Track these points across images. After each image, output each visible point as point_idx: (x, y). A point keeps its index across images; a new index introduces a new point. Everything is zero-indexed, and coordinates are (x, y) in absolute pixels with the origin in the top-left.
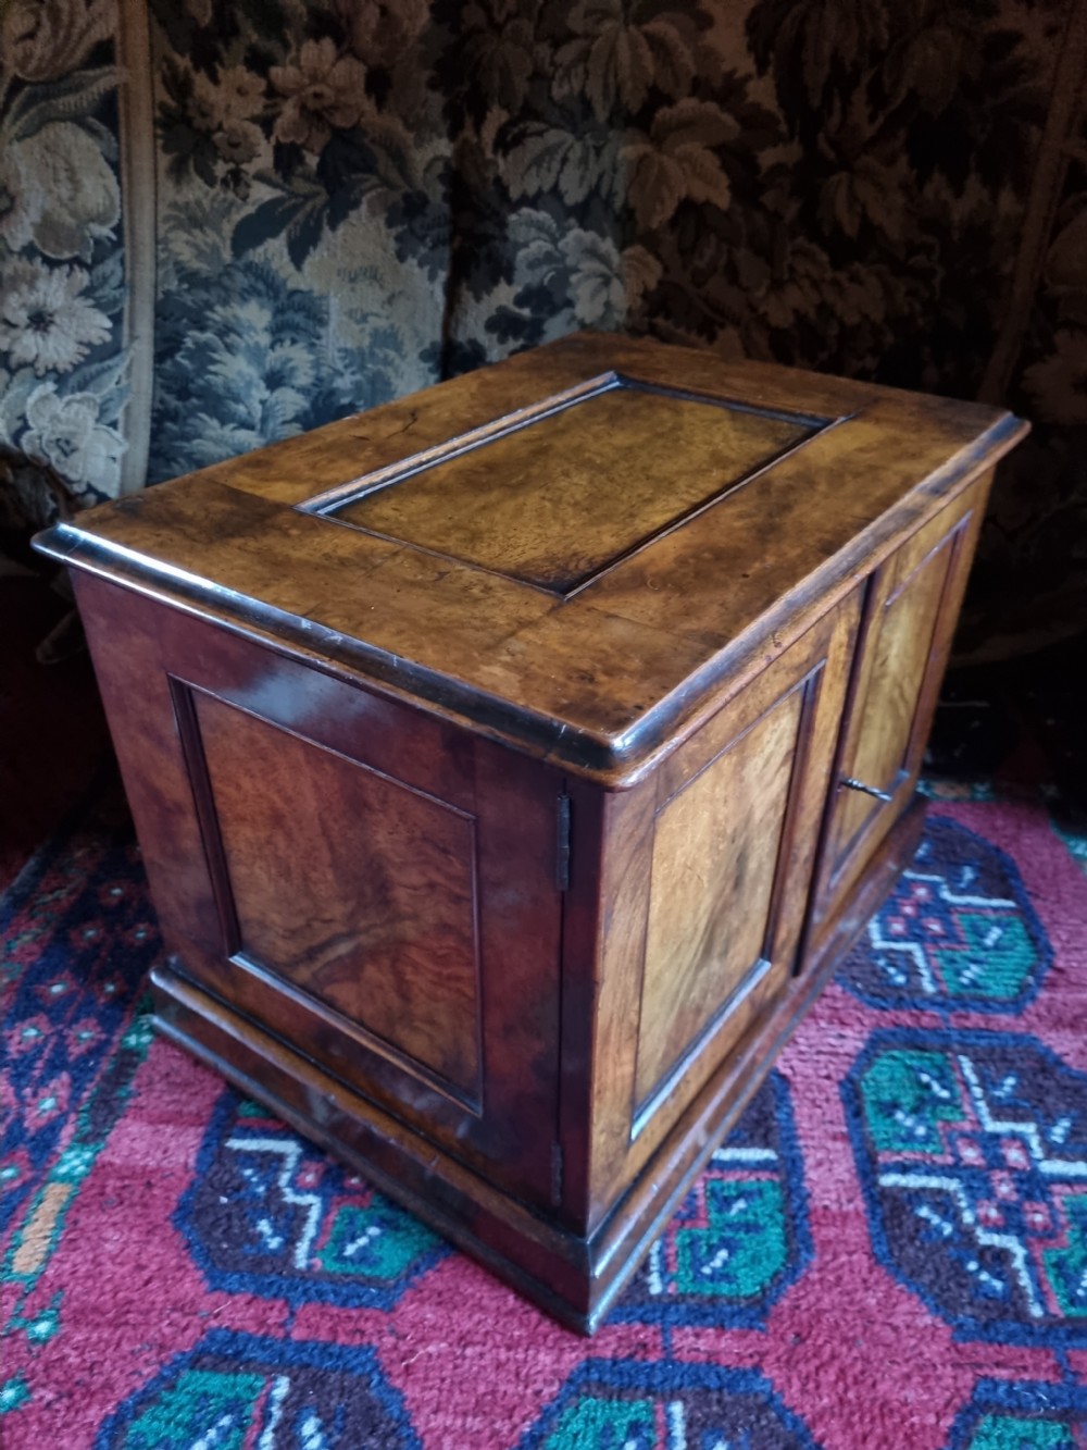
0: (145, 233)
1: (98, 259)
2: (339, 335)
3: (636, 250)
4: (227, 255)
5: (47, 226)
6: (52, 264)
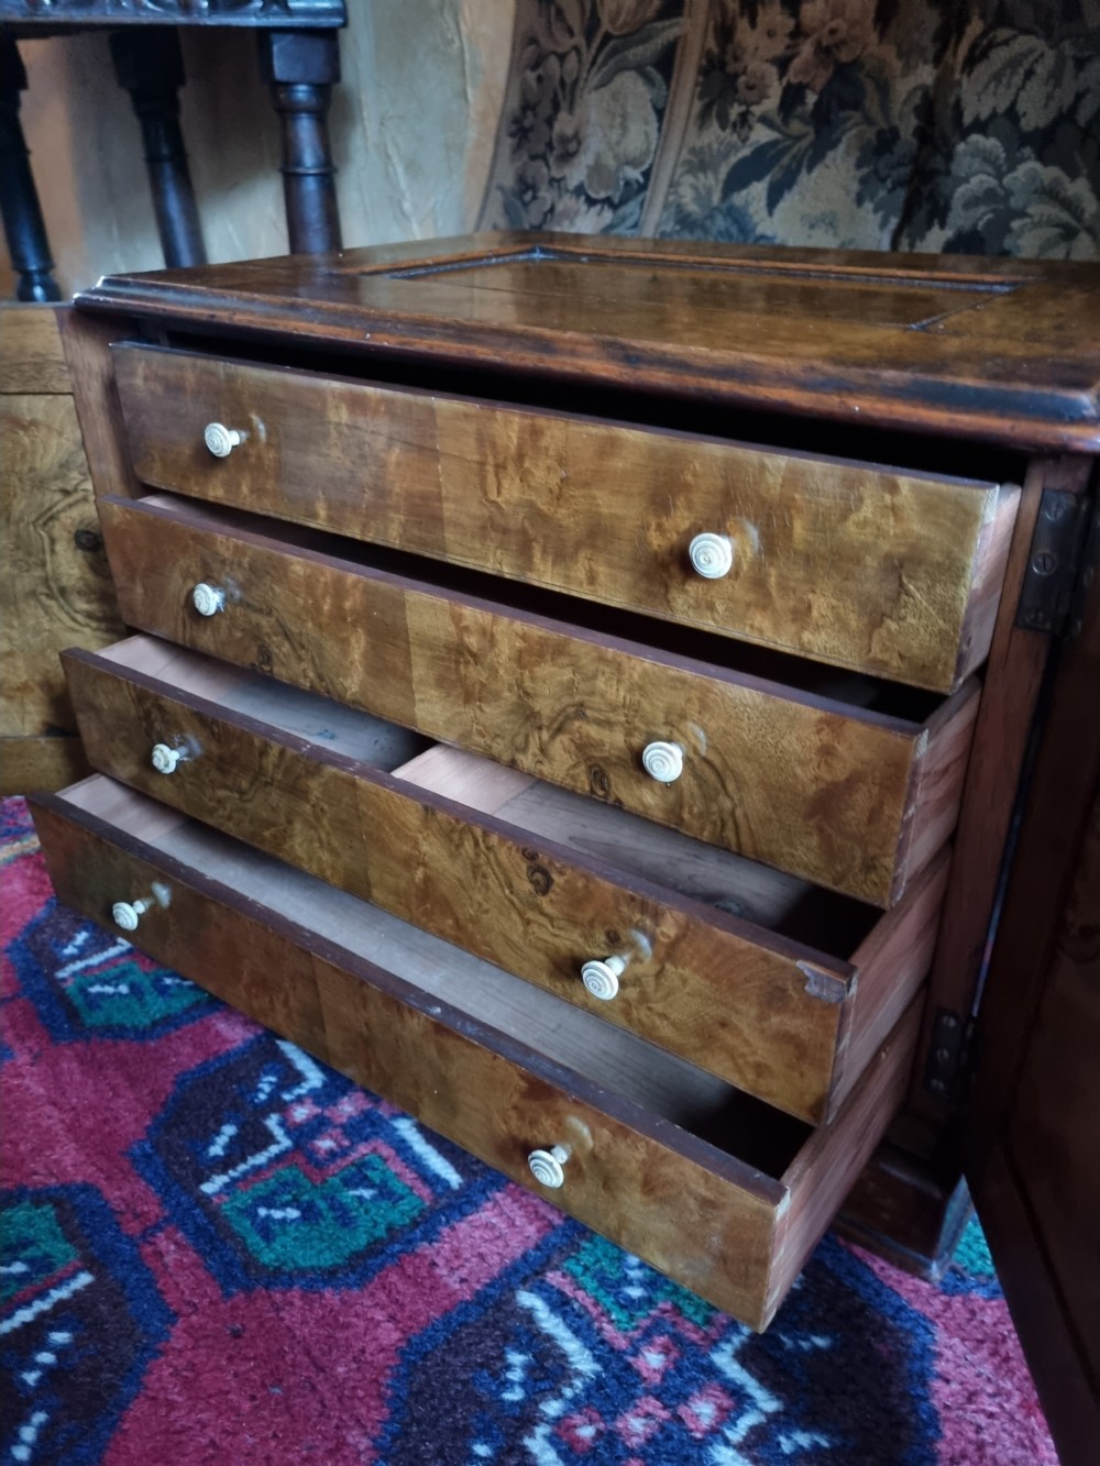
0: (666, 175)
1: (623, 201)
4: (716, 198)
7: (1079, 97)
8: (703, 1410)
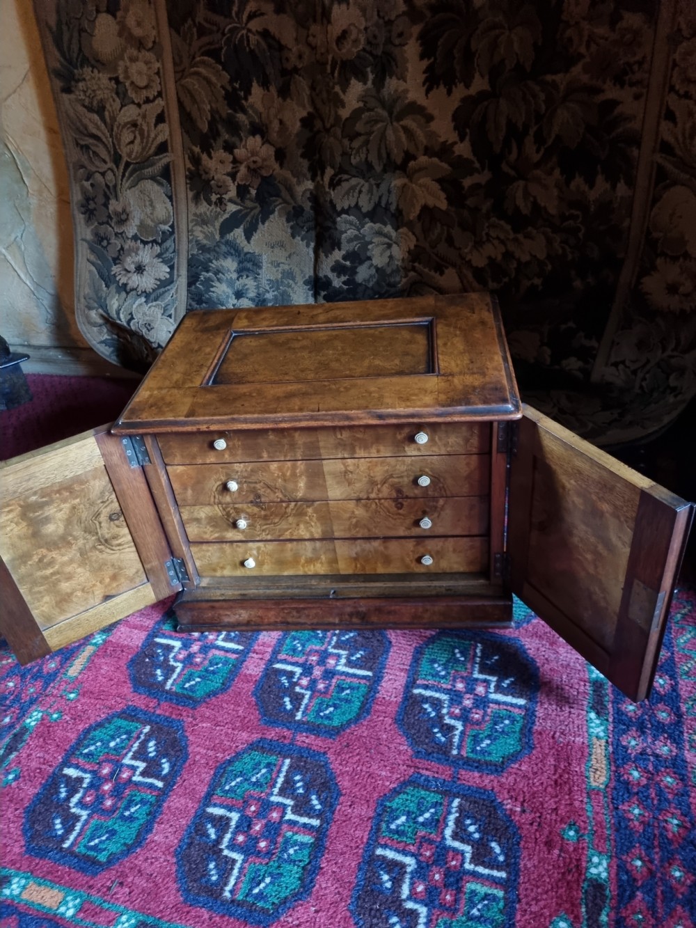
0: (183, 227)
1: (164, 241)
2: (268, 273)
3: (403, 230)
4: (217, 237)
5: (142, 226)
6: (145, 243)
7: (380, 198)
8: (480, 690)
